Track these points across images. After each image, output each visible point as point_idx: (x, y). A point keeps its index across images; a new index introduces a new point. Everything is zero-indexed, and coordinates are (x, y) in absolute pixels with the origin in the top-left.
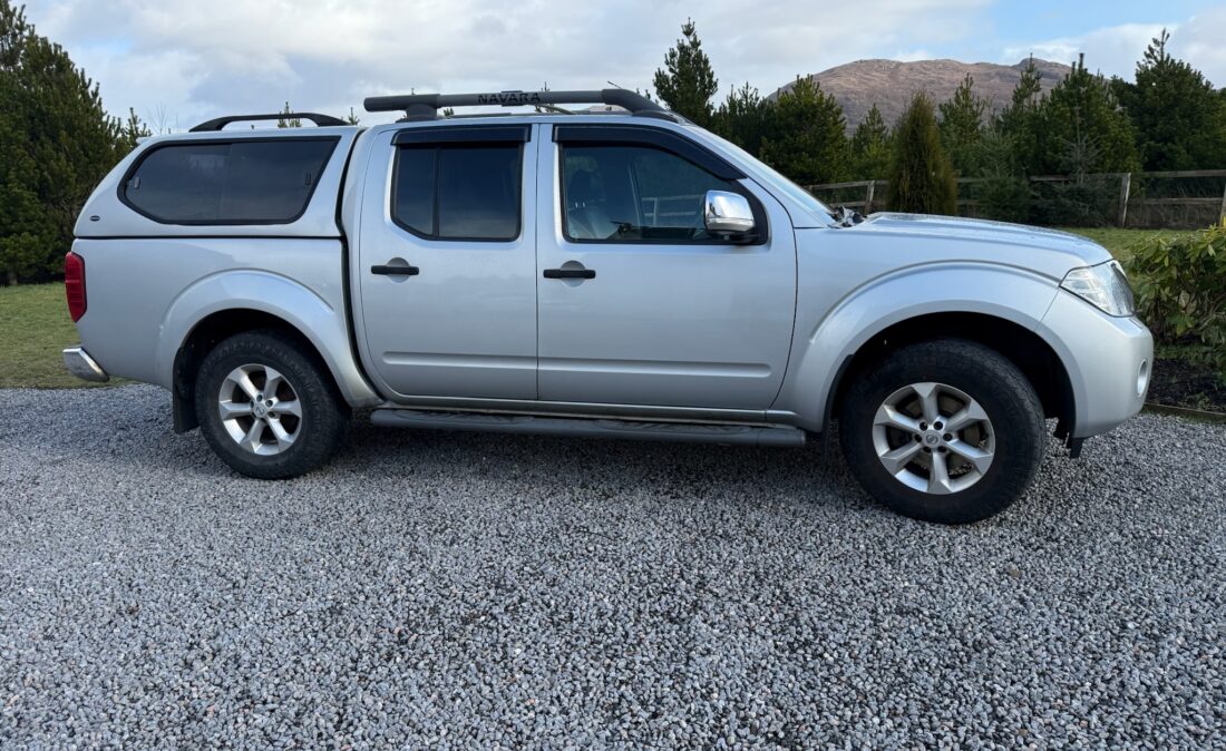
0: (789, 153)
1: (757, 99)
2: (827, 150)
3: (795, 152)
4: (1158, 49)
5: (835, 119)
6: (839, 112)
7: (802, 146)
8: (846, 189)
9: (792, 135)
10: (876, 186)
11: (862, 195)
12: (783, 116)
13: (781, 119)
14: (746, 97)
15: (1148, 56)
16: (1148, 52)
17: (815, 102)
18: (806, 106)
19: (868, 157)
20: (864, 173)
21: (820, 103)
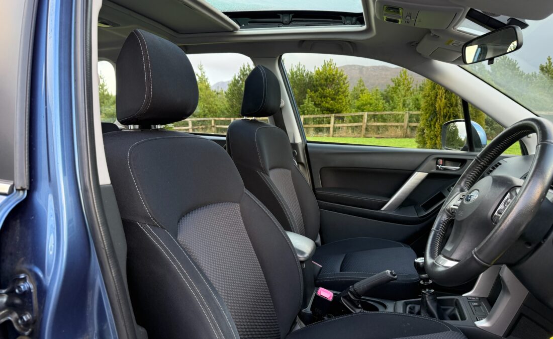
0: (321, 98)
1: (304, 71)
2: (340, 97)
3: (324, 98)
5: (343, 81)
6: (345, 79)
7: (327, 95)
8: (352, 116)
9: (322, 89)
10: (368, 115)
11: (361, 119)
12: (318, 79)
13: (317, 81)
14: (299, 70)
17: (334, 73)
18: (329, 74)
19: (362, 100)
20: (360, 108)
21: (336, 74)
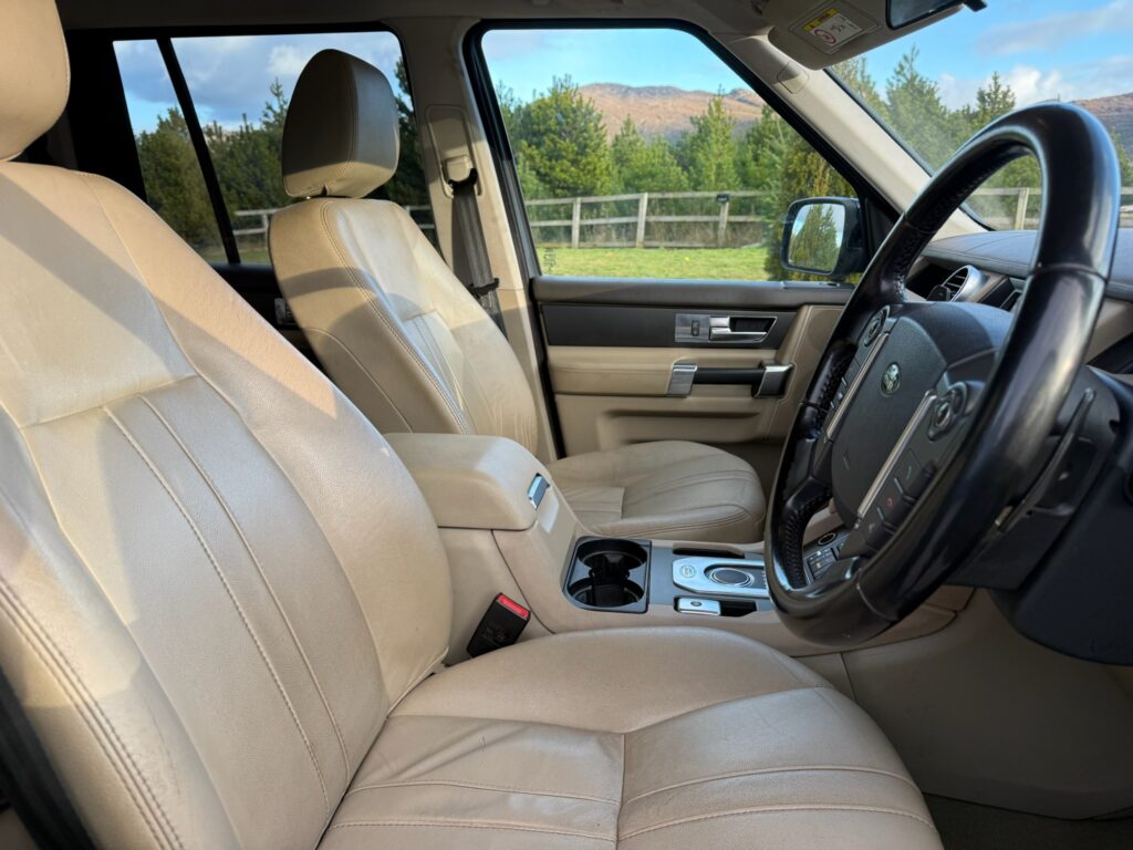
2: (589, 158)
3: (557, 160)
4: (908, 66)
5: (595, 124)
7: (563, 153)
8: (616, 202)
9: (552, 141)
10: (649, 201)
15: (898, 73)
16: (898, 69)
18: (565, 109)
19: (635, 166)
21: (579, 107)
